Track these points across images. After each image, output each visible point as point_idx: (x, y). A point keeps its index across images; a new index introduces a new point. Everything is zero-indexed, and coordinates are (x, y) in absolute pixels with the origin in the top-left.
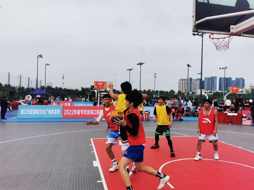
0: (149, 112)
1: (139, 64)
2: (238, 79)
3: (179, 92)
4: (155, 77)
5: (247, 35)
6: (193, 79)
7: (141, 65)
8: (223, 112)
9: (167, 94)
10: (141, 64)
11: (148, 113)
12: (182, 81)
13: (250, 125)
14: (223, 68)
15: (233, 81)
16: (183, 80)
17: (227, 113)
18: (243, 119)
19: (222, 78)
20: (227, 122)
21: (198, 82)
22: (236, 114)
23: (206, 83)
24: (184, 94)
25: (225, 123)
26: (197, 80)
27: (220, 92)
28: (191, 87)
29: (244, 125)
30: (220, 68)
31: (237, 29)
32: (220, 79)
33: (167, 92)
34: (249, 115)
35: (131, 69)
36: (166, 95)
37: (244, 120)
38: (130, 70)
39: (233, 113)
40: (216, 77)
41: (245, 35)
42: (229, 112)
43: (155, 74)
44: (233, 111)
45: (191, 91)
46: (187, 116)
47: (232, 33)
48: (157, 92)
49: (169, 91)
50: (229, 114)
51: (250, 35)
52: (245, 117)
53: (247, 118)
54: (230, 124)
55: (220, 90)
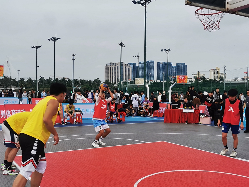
0: (81, 112)
1: (52, 40)
2: (179, 65)
3: (107, 82)
4: (74, 59)
5: (242, 14)
6: (124, 63)
7: (55, 41)
8: (178, 109)
9: (90, 85)
10: (55, 39)
11: (79, 113)
12: (109, 67)
13: (209, 123)
14: (165, 50)
15: (173, 68)
16: (111, 64)
17: (182, 110)
18: (201, 116)
19: (161, 63)
20: (182, 121)
21: (131, 68)
22: (193, 111)
23: (141, 70)
24: (113, 84)
25: (179, 122)
26: (130, 64)
27: (159, 81)
28: (121, 74)
29: (202, 124)
30: (162, 50)
31: (233, 5)
32: (159, 64)
33: (90, 82)
34: (206, 111)
35: (39, 47)
36: (88, 86)
37: (202, 118)
38: (37, 47)
39: (190, 109)
40: (153, 62)
41: (240, 13)
42: (184, 109)
43: (74, 55)
44: (189, 107)
45: (121, 80)
46: (131, 115)
47: (228, 9)
48: (76, 81)
49: (93, 80)
50: (184, 111)
51: (244, 14)
52: (203, 114)
53: (205, 115)
54: (186, 123)
55: (158, 79)
